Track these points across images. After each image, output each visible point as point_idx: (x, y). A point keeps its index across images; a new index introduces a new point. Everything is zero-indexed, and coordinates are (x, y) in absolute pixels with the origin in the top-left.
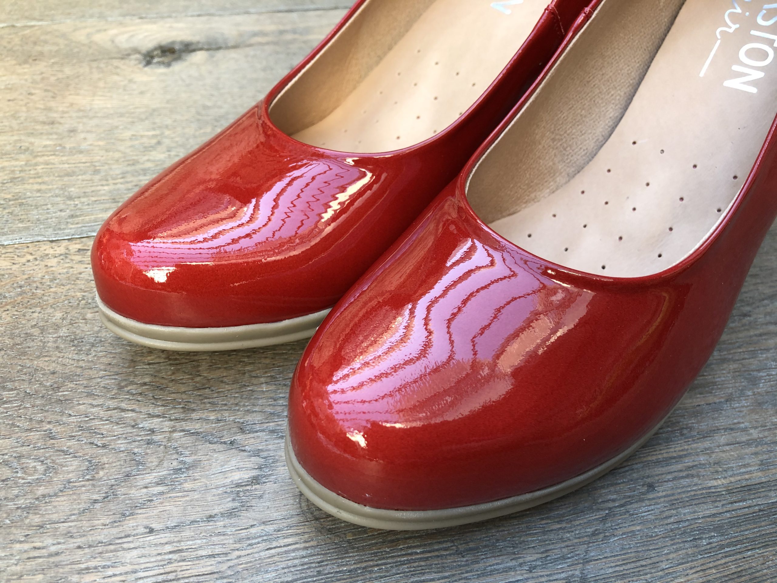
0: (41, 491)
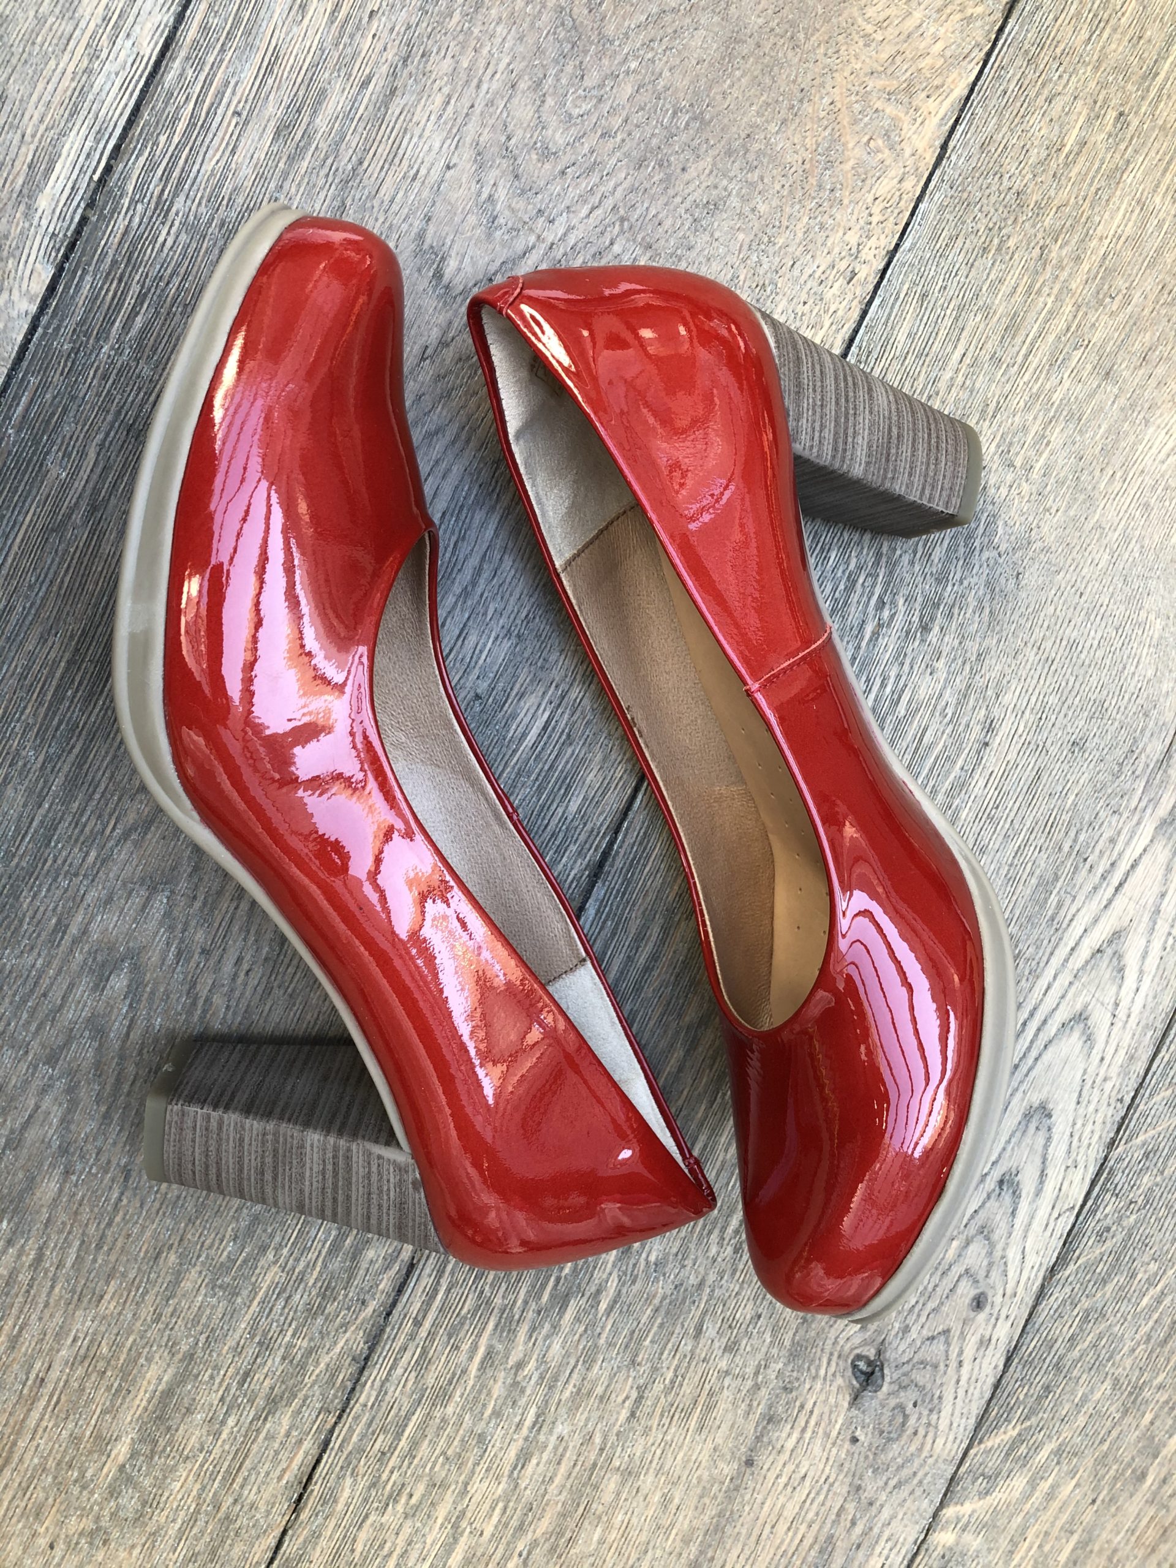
0: (550, 101)
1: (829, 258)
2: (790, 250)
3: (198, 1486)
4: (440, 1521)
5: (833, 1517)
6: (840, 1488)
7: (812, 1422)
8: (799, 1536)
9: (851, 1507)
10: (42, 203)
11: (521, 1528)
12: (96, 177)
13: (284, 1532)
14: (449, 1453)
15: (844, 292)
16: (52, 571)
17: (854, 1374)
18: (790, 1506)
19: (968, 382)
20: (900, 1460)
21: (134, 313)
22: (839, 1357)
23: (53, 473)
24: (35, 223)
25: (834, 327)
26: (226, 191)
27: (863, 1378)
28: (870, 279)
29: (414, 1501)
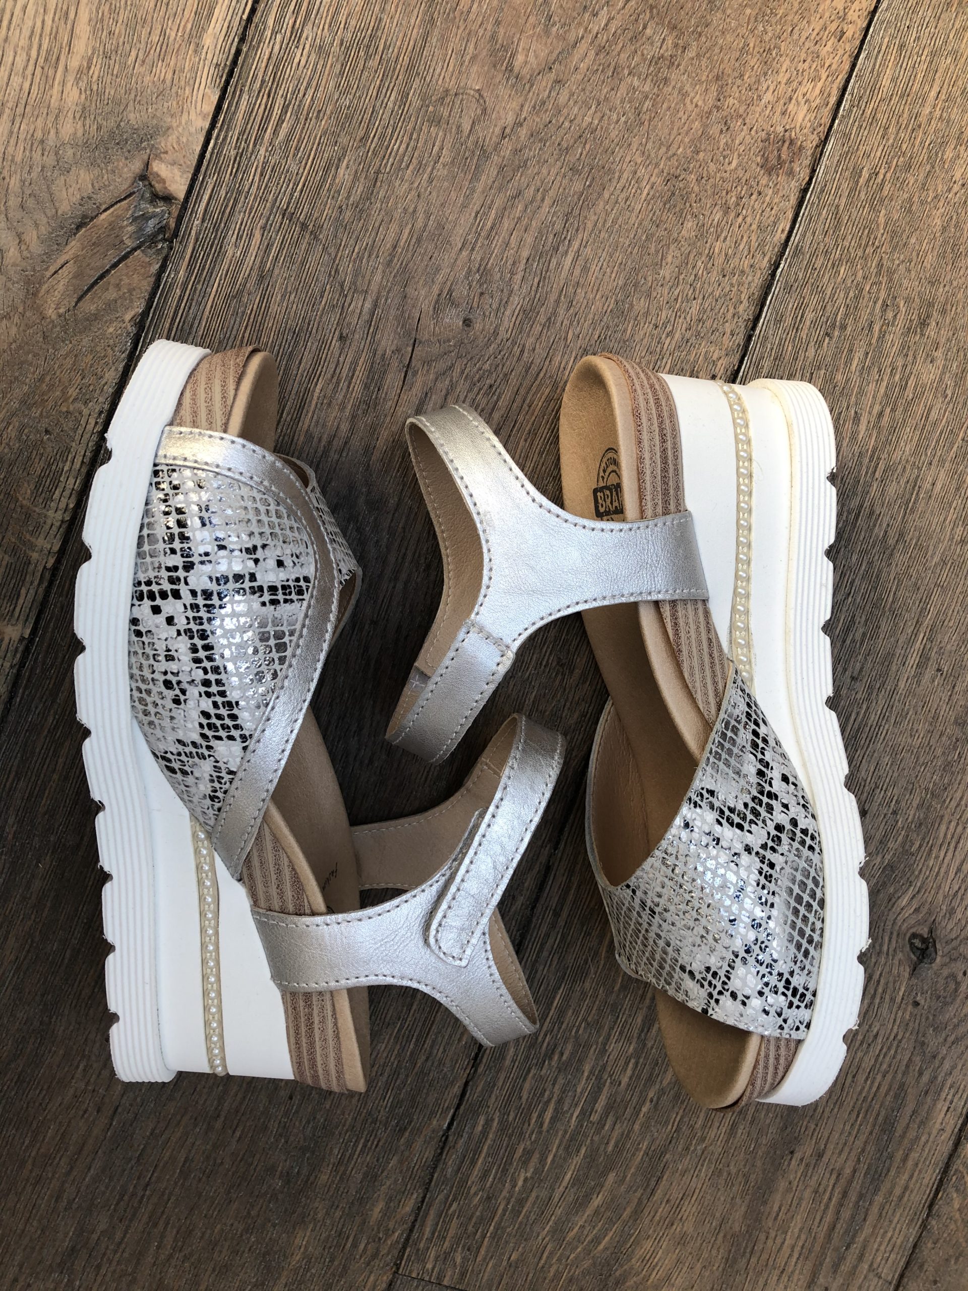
1: (822, 22)
2: (789, 18)
3: (398, 1047)
4: (586, 1074)
5: (903, 1068)
6: (908, 1045)
7: (880, 990)
8: (876, 1084)
9: (917, 1059)
10: (208, 40)
11: (650, 1080)
12: (245, 17)
13: (466, 1084)
14: (589, 1019)
15: (835, 49)
16: (235, 329)
17: (911, 949)
18: (866, 1059)
19: (945, 114)
20: (955, 1020)
21: (281, 121)
22: (898, 935)
23: (230, 253)
24: (203, 57)
25: (830, 79)
26: (342, 18)
27: (918, 953)
28: (856, 36)
29: (564, 1058)
